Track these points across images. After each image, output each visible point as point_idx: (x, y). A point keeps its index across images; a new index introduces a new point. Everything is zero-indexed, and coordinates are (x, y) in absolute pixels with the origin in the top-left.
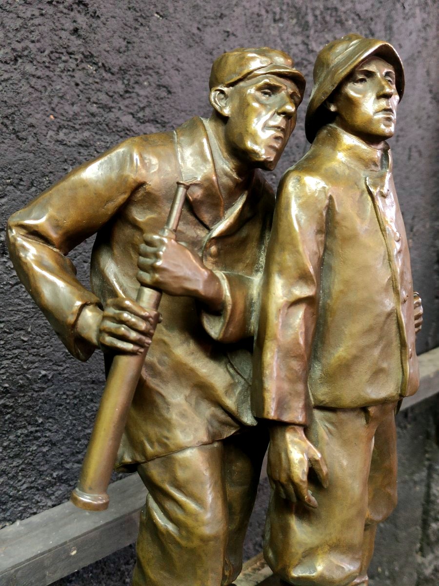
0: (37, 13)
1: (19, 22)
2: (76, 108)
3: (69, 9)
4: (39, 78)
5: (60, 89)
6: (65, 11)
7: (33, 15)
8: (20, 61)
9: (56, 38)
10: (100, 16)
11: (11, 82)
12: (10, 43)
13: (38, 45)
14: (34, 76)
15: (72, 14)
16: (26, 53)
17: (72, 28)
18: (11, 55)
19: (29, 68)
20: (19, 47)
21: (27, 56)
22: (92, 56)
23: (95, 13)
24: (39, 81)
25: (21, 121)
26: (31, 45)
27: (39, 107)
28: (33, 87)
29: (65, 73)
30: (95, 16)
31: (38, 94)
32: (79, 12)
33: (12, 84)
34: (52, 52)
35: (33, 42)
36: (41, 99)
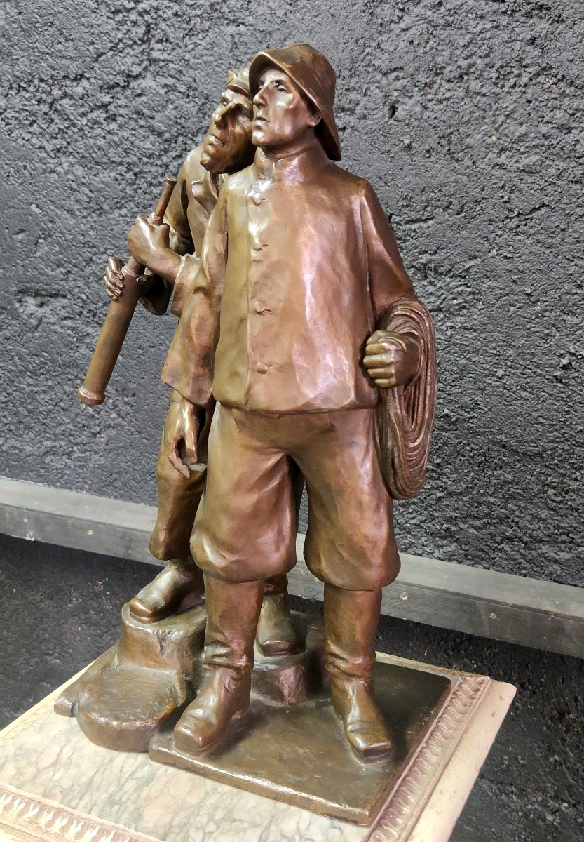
0: (488, 26)
1: (467, 38)
2: (523, 129)
3: (527, 17)
4: (484, 95)
5: (507, 107)
6: (523, 19)
7: (484, 29)
8: (466, 77)
9: (509, 51)
10: (565, 19)
11: (452, 101)
12: (457, 61)
13: (487, 60)
14: (478, 94)
15: (532, 21)
16: (472, 70)
17: (528, 37)
18: (456, 74)
19: (475, 85)
20: (464, 64)
21: (474, 73)
22: (551, 68)
23: (560, 16)
24: (485, 99)
25: (460, 141)
26: (479, 61)
27: (481, 127)
28: (476, 106)
29: (516, 89)
30: (560, 20)
31: (481, 113)
32: (541, 18)
33: (453, 103)
34: (502, 67)
35: (480, 57)
36: (484, 118)
